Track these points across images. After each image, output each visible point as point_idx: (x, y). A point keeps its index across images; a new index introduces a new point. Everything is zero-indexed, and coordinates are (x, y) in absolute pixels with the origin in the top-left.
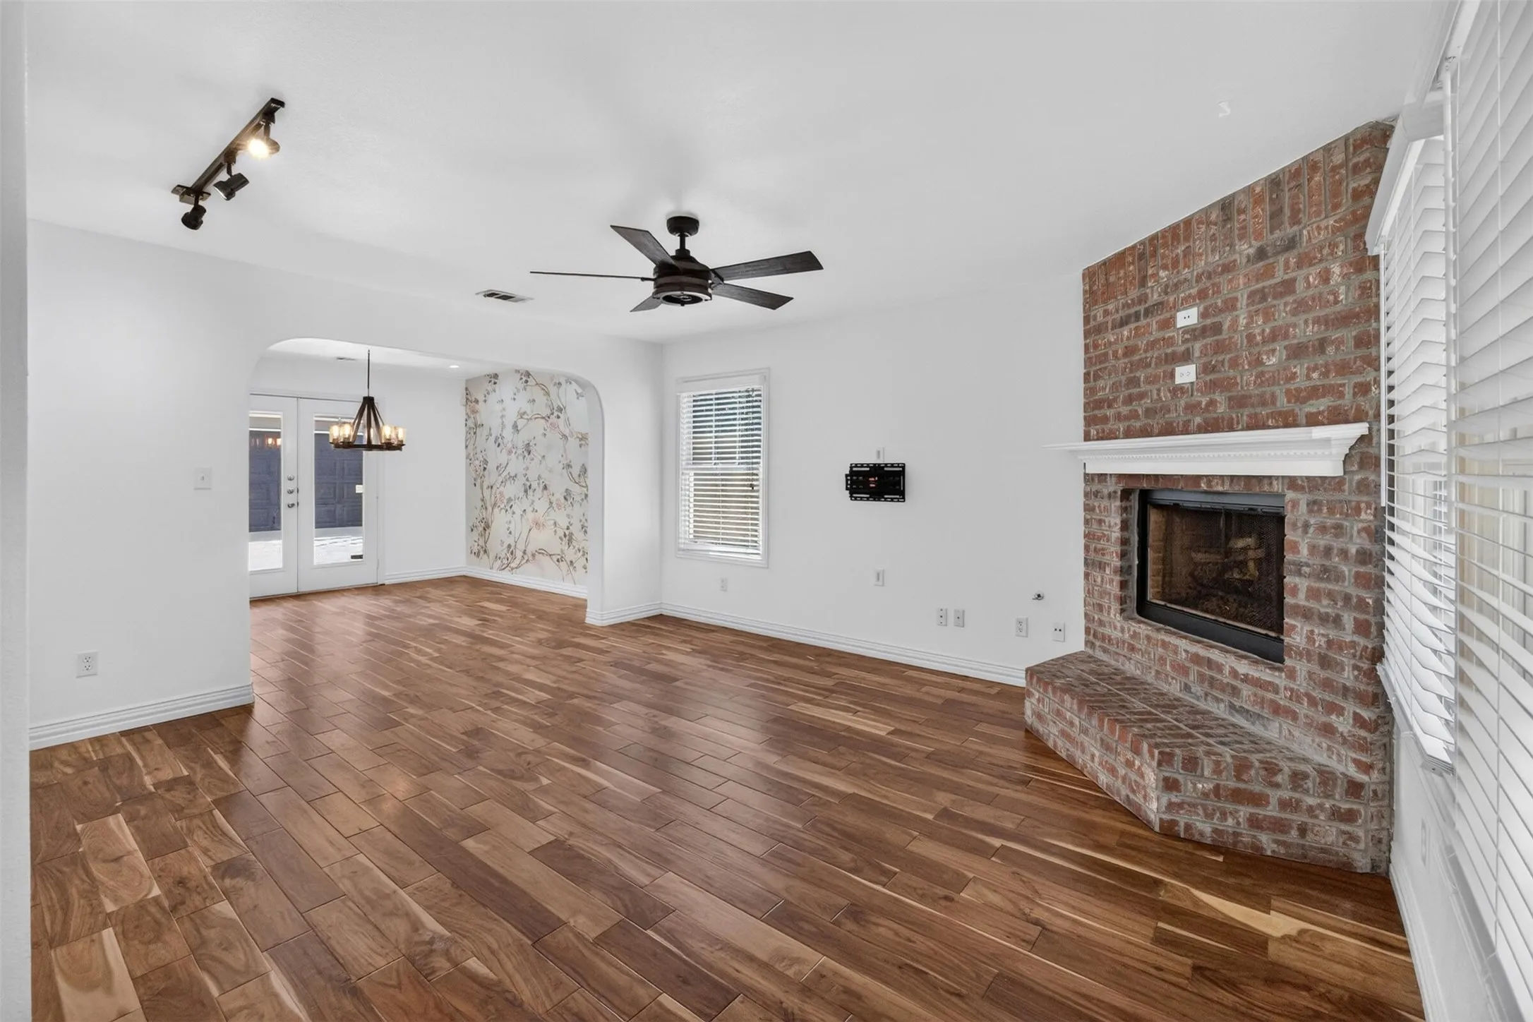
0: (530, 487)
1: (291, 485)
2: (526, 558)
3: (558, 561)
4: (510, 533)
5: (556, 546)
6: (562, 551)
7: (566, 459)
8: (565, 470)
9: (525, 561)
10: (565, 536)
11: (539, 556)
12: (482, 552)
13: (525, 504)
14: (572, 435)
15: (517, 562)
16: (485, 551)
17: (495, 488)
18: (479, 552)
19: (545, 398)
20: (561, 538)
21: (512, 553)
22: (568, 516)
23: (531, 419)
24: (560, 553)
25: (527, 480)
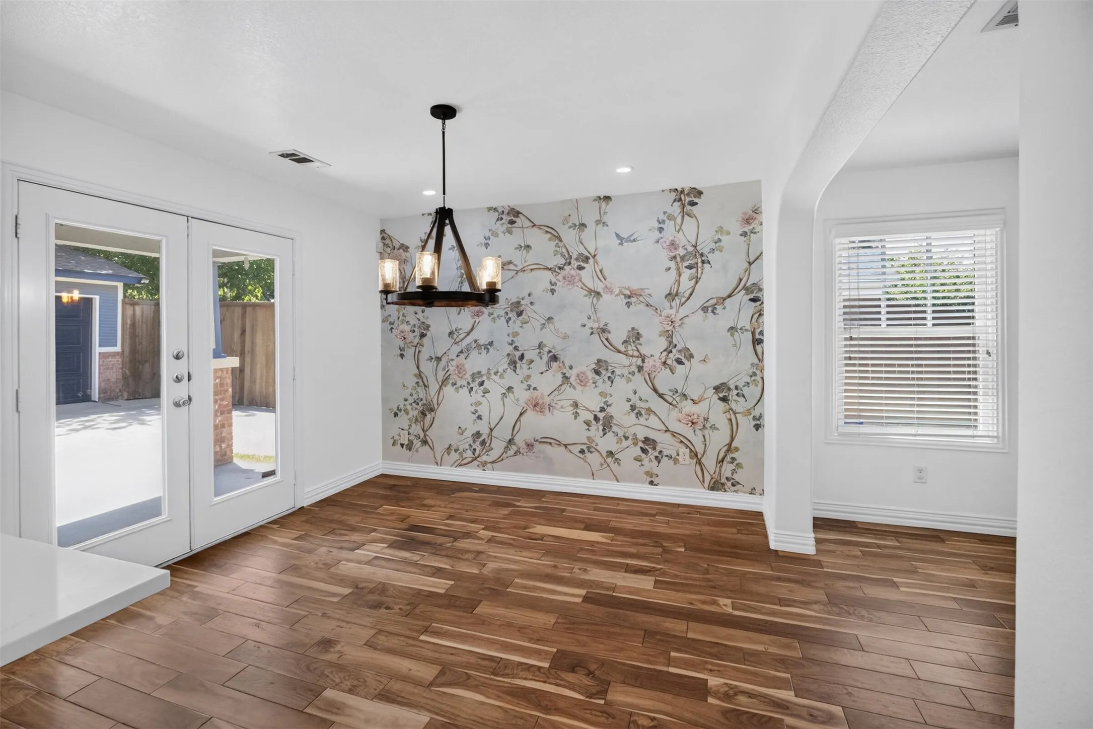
0: (522, 357)
1: (181, 368)
2: (514, 448)
3: (582, 452)
4: (480, 417)
5: (576, 432)
6: (589, 438)
7: (598, 321)
8: (596, 336)
9: (512, 452)
10: (596, 418)
11: (537, 446)
12: (417, 444)
13: (511, 379)
14: (609, 290)
15: (494, 454)
16: (425, 442)
17: (444, 360)
18: (411, 443)
19: (553, 243)
20: (588, 423)
21: (483, 443)
22: (602, 394)
23: (523, 270)
24: (586, 441)
25: (516, 348)
